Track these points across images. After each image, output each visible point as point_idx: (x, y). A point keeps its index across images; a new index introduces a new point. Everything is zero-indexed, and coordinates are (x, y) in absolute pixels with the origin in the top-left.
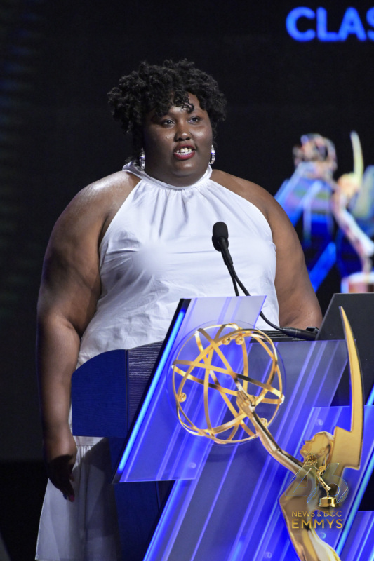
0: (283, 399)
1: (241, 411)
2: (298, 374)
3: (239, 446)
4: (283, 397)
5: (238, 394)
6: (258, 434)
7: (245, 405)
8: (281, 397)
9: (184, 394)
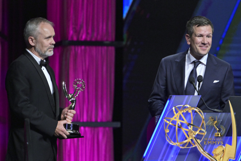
0: (206, 133)
1: (190, 136)
5: (189, 130)
6: (196, 145)
9: (168, 129)
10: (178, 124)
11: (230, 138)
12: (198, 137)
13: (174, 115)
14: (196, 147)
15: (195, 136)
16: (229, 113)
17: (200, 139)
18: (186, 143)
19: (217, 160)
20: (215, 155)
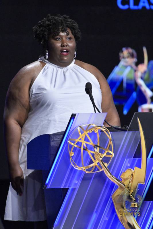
2: (120, 145)
3: (95, 174)
5: (95, 153)
6: (103, 169)
8: (113, 154)
9: (73, 152)
10: (84, 146)
14: (103, 171)
15: (101, 159)
18: (92, 167)
20: (123, 180)
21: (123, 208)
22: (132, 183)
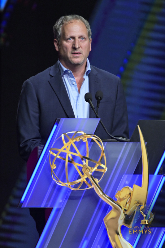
0: (106, 169)
1: (85, 174)
4: (107, 168)
5: (83, 166)
6: (93, 186)
7: (87, 171)
8: (106, 168)
9: (55, 165)
10: (69, 157)
11: (139, 176)
12: (96, 175)
13: (63, 145)
14: (93, 189)
15: (91, 173)
16: (139, 143)
17: (99, 178)
18: (80, 183)
19: (122, 206)
20: (118, 200)
21: (118, 234)
22: (130, 205)
